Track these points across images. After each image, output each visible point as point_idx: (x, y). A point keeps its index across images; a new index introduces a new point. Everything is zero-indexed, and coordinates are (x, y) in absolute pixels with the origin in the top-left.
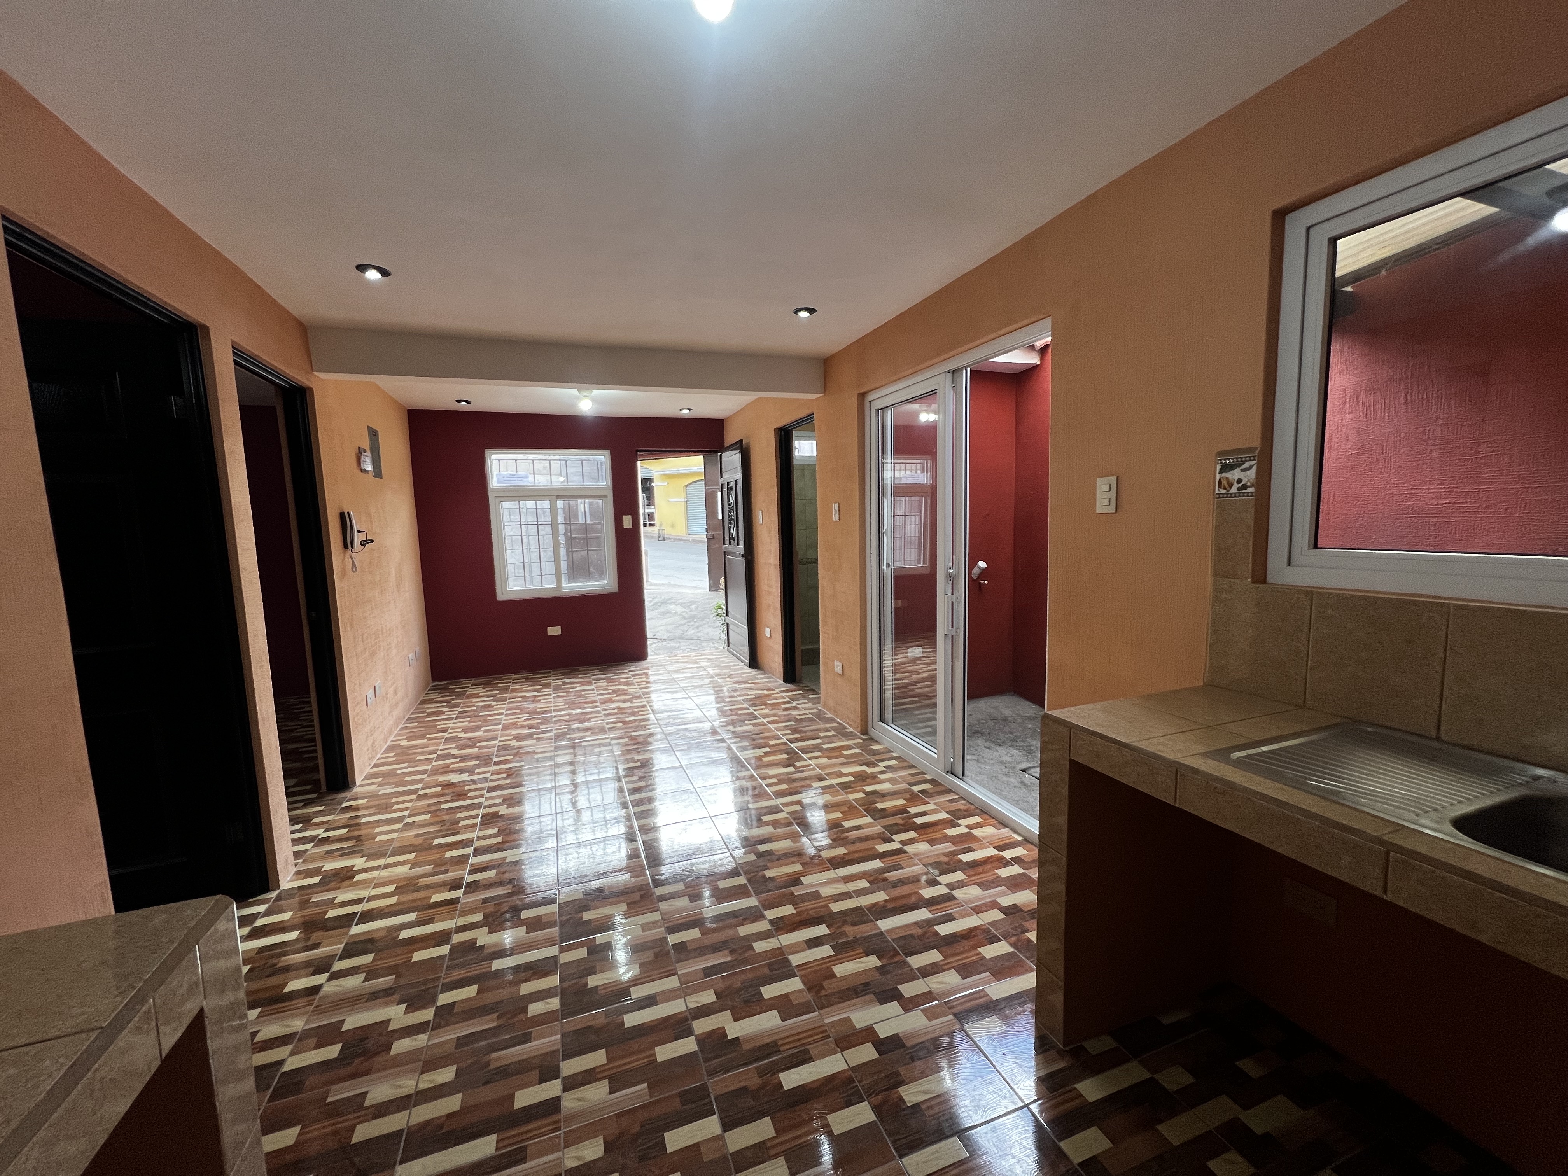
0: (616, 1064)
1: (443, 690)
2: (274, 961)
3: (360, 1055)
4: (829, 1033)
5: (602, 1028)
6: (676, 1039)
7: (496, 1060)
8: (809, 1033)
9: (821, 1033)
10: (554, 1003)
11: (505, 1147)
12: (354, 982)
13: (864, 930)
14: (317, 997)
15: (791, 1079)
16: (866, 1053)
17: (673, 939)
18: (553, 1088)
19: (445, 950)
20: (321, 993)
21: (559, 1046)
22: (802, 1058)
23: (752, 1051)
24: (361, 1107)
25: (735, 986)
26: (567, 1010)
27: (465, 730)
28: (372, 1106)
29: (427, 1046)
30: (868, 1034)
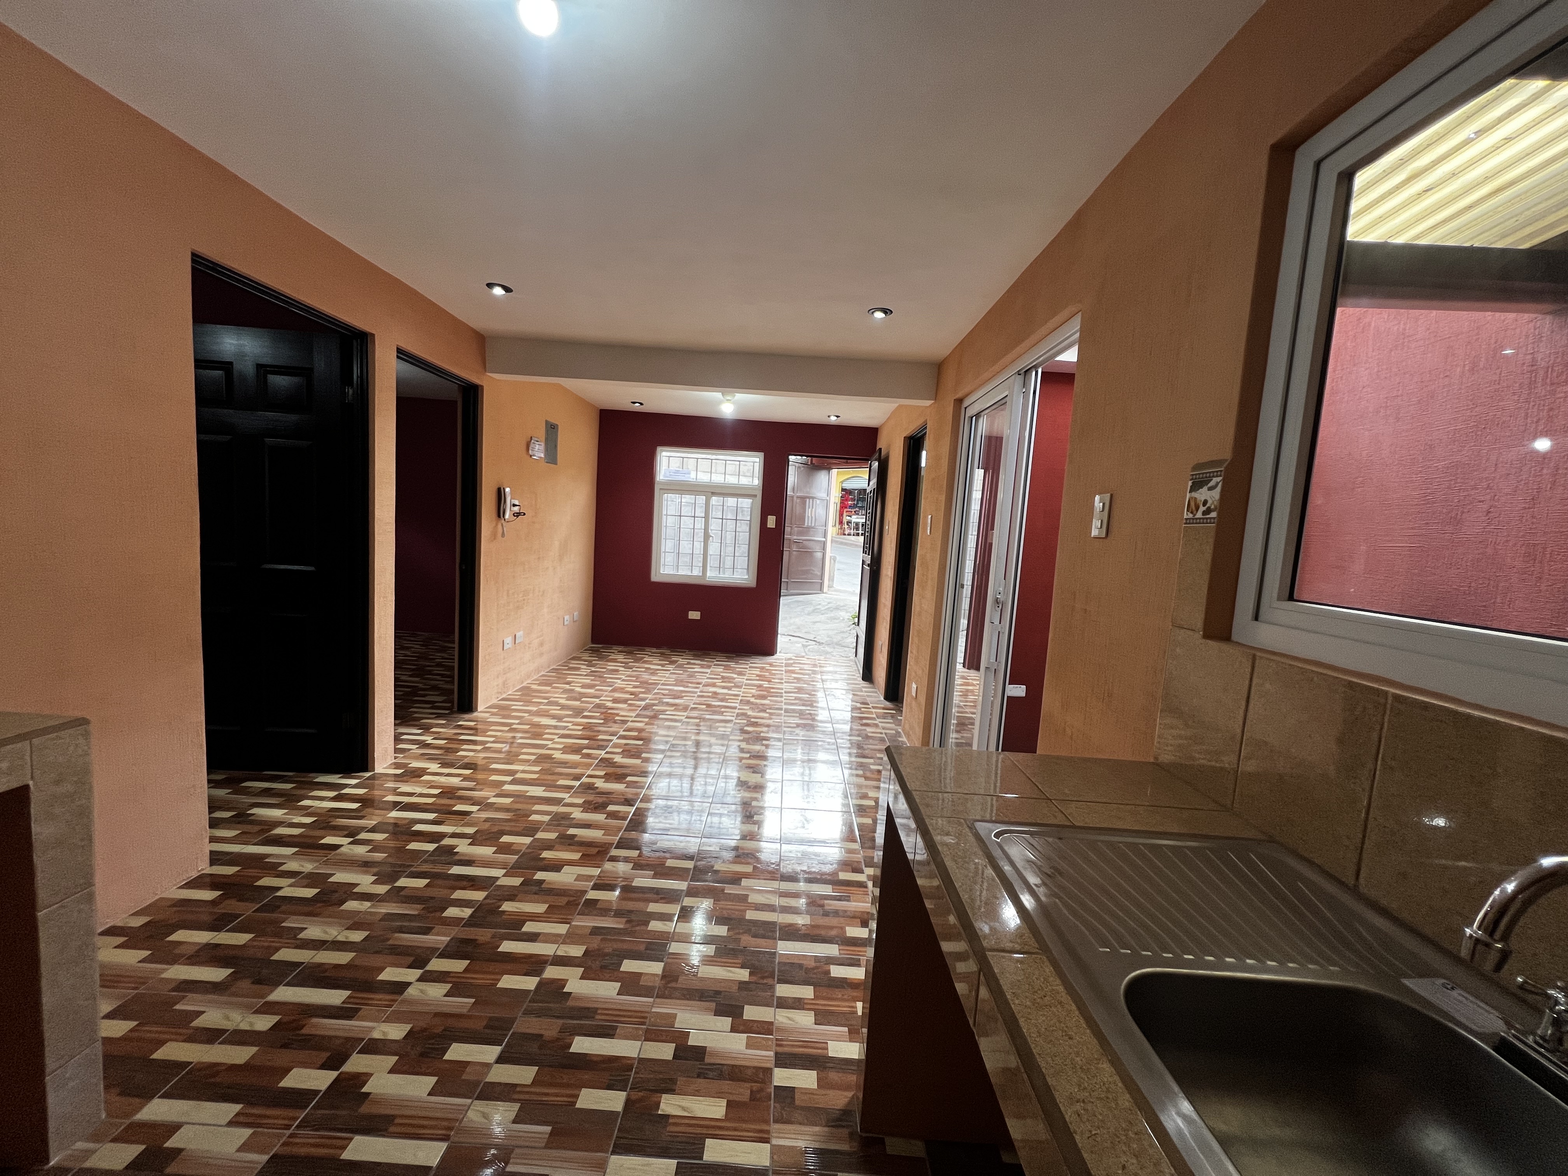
0: (468, 976)
1: (593, 651)
2: (330, 820)
3: (324, 902)
4: (647, 1021)
5: (483, 944)
6: (525, 975)
7: (396, 939)
8: (629, 1014)
9: (640, 1017)
10: (467, 912)
11: (349, 1003)
12: (361, 850)
13: (761, 945)
14: (334, 853)
15: (582, 1045)
16: (665, 1051)
17: (592, 895)
18: (412, 975)
19: (431, 847)
20: (338, 851)
21: (442, 946)
22: (607, 1032)
23: (573, 1009)
24: (295, 938)
25: (606, 950)
26: (471, 922)
27: (584, 686)
28: (301, 939)
29: (366, 911)
30: (680, 1038)
